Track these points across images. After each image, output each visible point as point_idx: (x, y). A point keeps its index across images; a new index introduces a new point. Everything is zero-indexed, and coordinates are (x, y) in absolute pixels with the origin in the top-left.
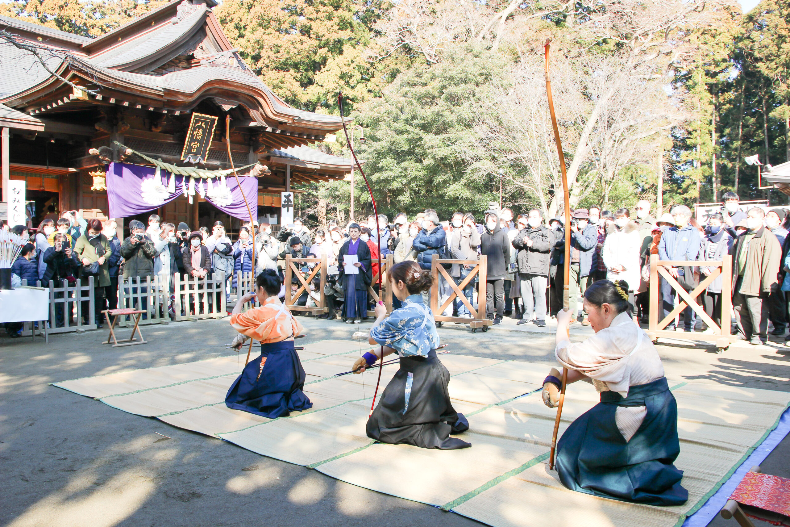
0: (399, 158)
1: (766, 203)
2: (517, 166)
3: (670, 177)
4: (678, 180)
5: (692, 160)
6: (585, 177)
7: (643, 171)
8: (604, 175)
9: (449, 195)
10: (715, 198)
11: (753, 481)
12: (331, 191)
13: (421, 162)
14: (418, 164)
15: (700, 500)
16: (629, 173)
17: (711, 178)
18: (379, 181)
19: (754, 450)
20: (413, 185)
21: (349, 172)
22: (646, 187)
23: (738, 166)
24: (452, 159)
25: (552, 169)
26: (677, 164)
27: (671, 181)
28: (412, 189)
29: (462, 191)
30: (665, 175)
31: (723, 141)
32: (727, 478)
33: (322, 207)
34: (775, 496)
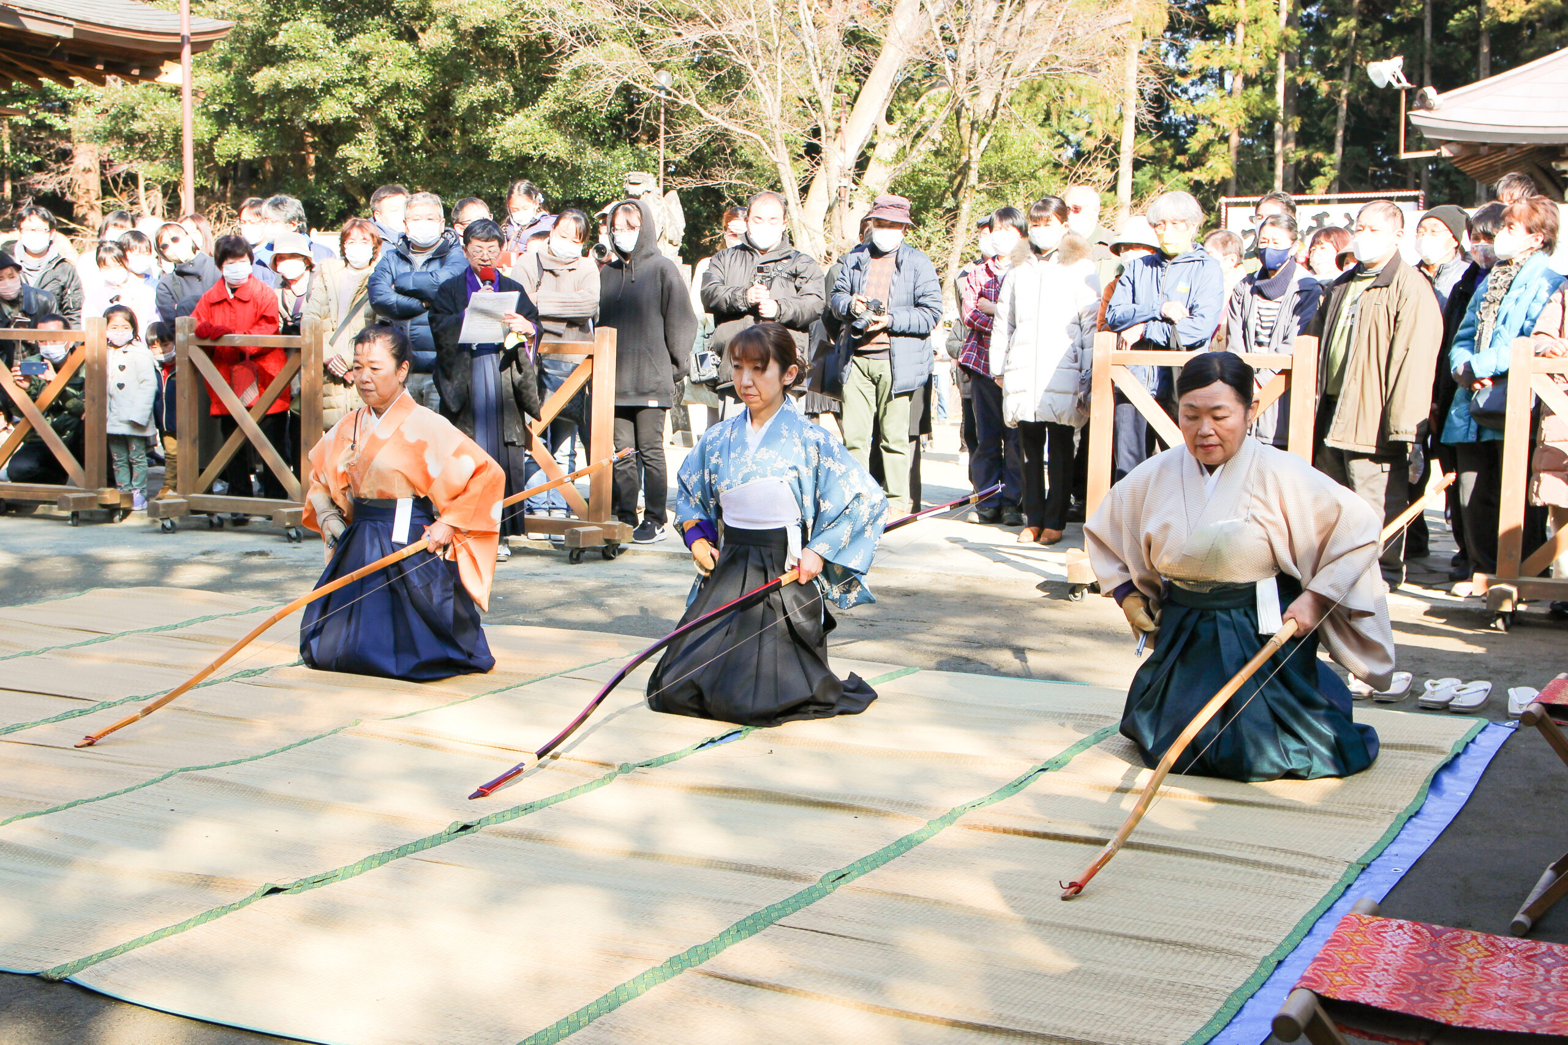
0: (341, 22)
1: (1415, 199)
2: (712, 64)
3: (1158, 116)
4: (1177, 127)
5: (1222, 70)
6: (912, 108)
7: (1079, 98)
8: (967, 104)
9: (503, 151)
10: (1278, 184)
11: (1358, 938)
12: (115, 117)
13: (412, 37)
14: (404, 44)
15: (1219, 1012)
16: (1042, 100)
17: (1271, 126)
18: (277, 94)
19: (1363, 869)
20: (390, 111)
21: (174, 56)
22: (1089, 144)
23: (1344, 92)
24: (513, 33)
25: (815, 79)
26: (1178, 79)
27: (1158, 126)
28: (383, 124)
29: (544, 137)
30: (1144, 110)
31: (1309, 16)
32: (1290, 948)
33: (87, 171)
34: (1414, 975)
